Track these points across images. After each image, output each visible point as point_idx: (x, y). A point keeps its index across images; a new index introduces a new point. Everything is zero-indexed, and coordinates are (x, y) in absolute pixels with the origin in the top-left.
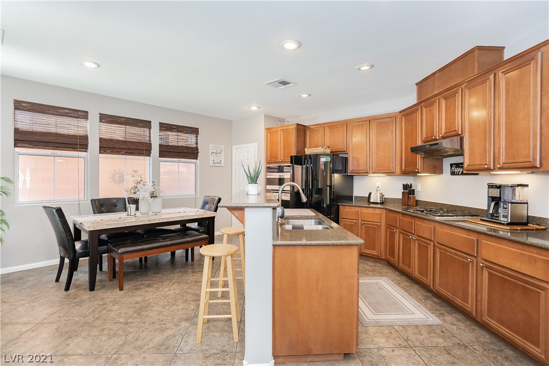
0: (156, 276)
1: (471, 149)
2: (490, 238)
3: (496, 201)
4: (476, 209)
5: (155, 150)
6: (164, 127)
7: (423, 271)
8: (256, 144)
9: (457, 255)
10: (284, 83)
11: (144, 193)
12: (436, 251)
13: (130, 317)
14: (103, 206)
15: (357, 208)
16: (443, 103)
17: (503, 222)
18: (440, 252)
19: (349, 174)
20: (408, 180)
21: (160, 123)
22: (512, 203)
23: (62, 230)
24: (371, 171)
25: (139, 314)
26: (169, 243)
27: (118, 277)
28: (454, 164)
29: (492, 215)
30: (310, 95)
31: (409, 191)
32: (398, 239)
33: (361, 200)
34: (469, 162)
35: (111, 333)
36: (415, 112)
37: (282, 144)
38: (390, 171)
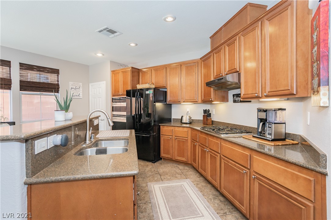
1: (246, 82)
2: (260, 154)
3: (263, 121)
4: (250, 127)
5: (16, 85)
7: (213, 175)
8: (105, 82)
9: (235, 166)
10: (112, 32)
12: (221, 161)
15: (172, 127)
16: (227, 48)
17: (268, 139)
18: (224, 162)
19: (168, 103)
20: (207, 107)
21: (20, 63)
22: (275, 123)
24: (182, 101)
28: (235, 95)
29: (261, 132)
30: (137, 45)
31: (207, 115)
32: (198, 150)
33: (176, 121)
34: (245, 92)
36: (210, 57)
37: (122, 82)
38: (195, 101)
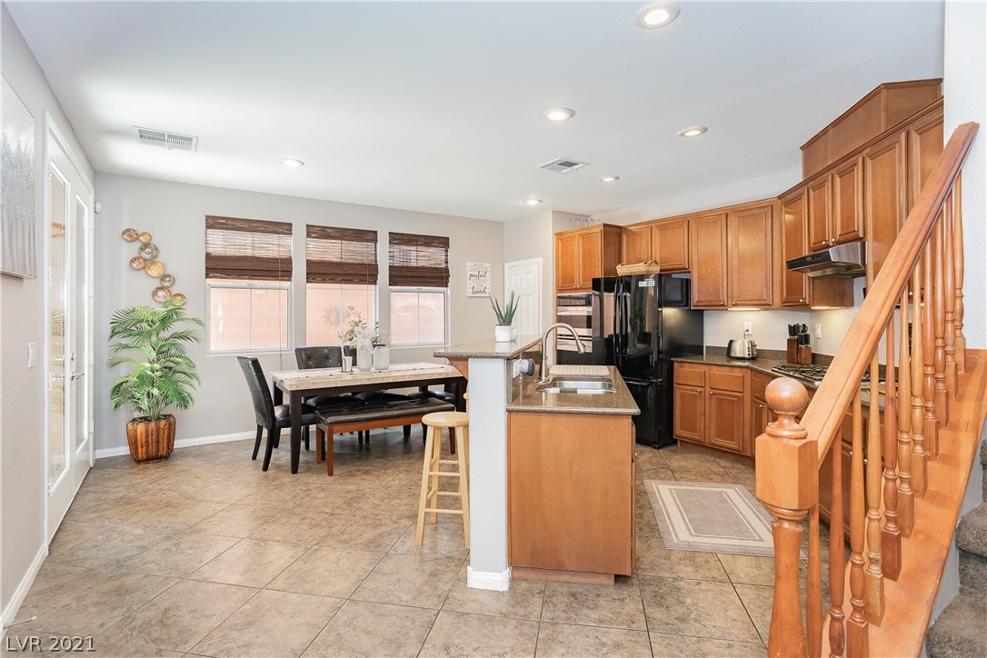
0: (378, 460)
5: (383, 275)
6: (396, 238)
8: (541, 259)
10: (569, 164)
11: (363, 340)
13: (338, 508)
14: (312, 358)
15: (703, 366)
16: (838, 181)
19: (692, 308)
20: (799, 319)
21: (390, 233)
23: (259, 389)
24: (730, 303)
25: (349, 505)
26: (396, 413)
27: (327, 459)
30: (618, 178)
31: (799, 336)
32: (766, 421)
33: (716, 354)
35: (314, 522)
36: (799, 197)
37: (581, 258)
38: (764, 302)
